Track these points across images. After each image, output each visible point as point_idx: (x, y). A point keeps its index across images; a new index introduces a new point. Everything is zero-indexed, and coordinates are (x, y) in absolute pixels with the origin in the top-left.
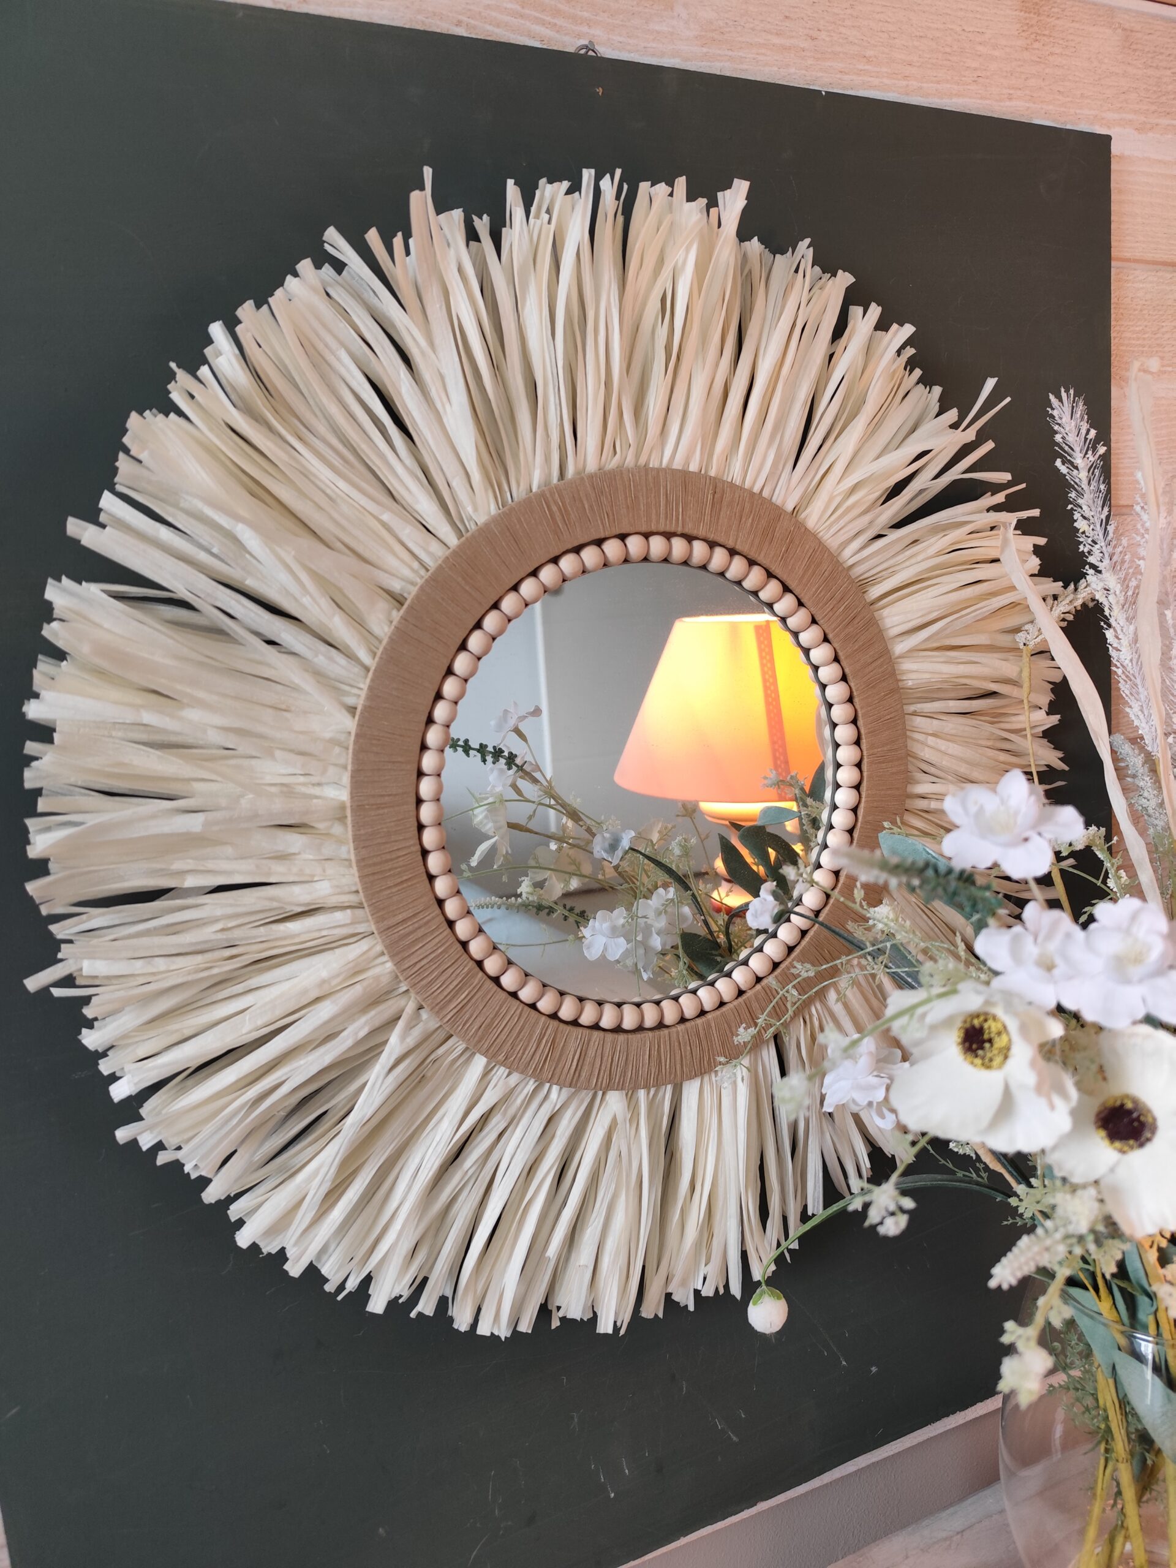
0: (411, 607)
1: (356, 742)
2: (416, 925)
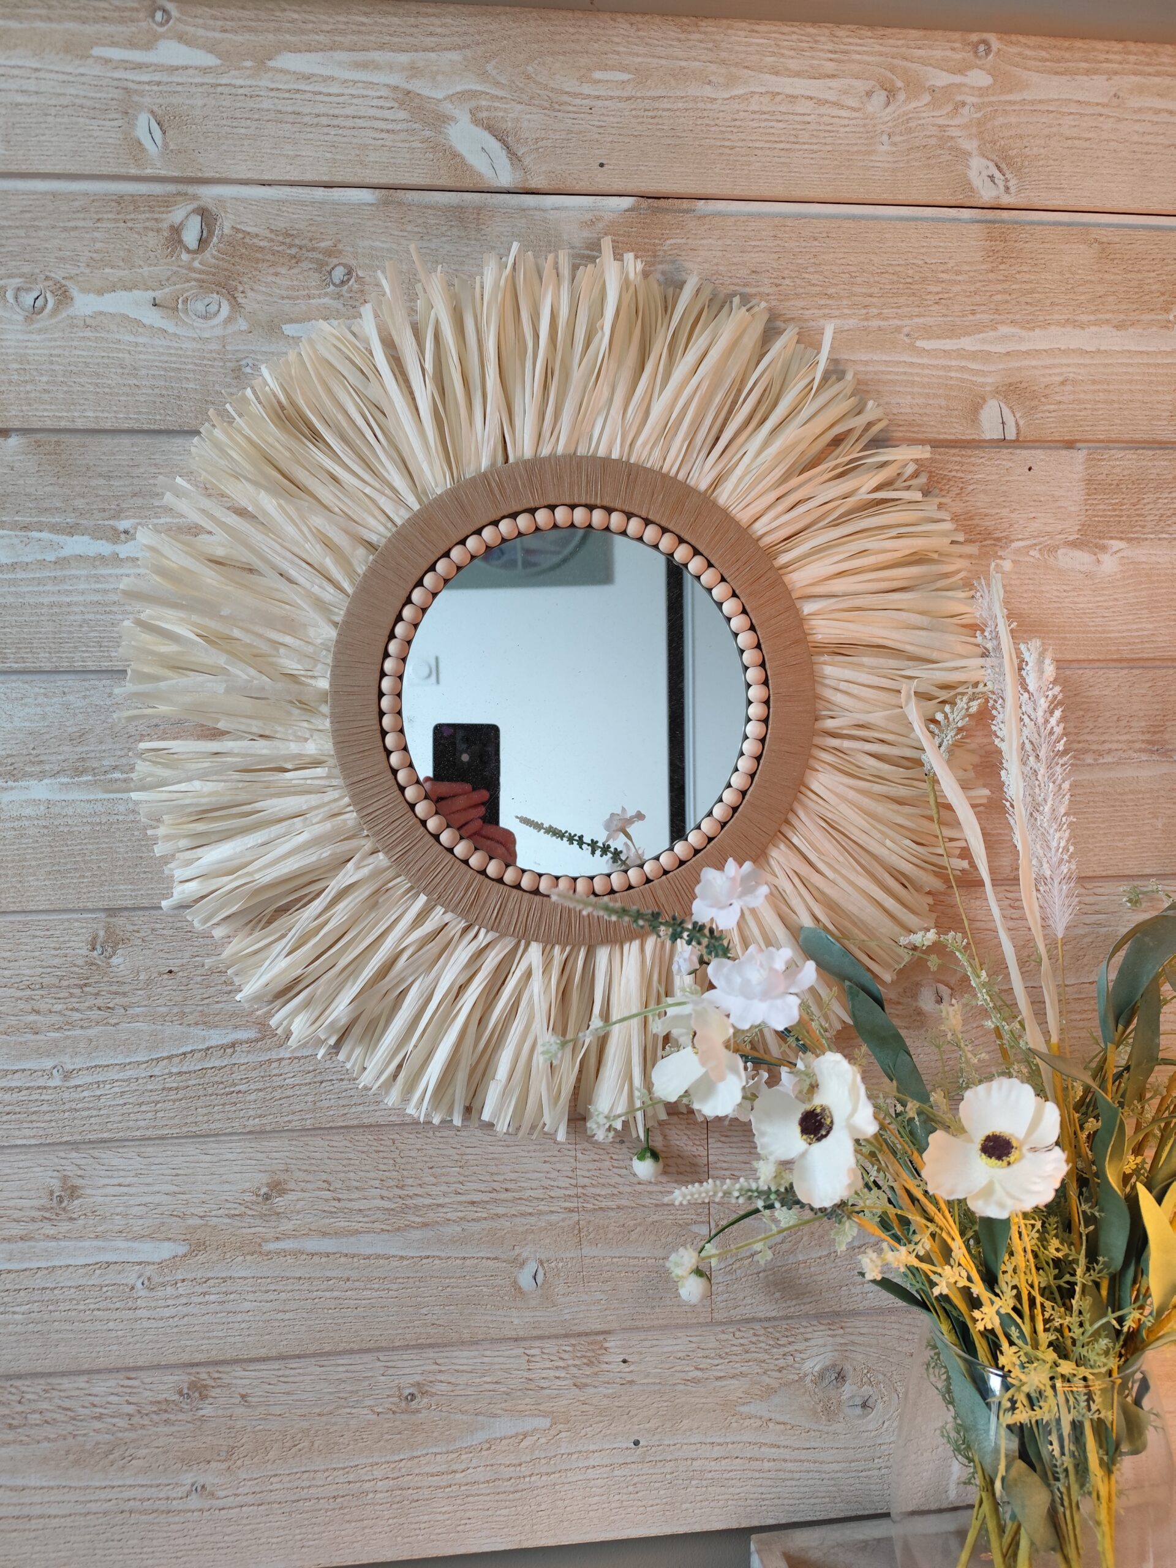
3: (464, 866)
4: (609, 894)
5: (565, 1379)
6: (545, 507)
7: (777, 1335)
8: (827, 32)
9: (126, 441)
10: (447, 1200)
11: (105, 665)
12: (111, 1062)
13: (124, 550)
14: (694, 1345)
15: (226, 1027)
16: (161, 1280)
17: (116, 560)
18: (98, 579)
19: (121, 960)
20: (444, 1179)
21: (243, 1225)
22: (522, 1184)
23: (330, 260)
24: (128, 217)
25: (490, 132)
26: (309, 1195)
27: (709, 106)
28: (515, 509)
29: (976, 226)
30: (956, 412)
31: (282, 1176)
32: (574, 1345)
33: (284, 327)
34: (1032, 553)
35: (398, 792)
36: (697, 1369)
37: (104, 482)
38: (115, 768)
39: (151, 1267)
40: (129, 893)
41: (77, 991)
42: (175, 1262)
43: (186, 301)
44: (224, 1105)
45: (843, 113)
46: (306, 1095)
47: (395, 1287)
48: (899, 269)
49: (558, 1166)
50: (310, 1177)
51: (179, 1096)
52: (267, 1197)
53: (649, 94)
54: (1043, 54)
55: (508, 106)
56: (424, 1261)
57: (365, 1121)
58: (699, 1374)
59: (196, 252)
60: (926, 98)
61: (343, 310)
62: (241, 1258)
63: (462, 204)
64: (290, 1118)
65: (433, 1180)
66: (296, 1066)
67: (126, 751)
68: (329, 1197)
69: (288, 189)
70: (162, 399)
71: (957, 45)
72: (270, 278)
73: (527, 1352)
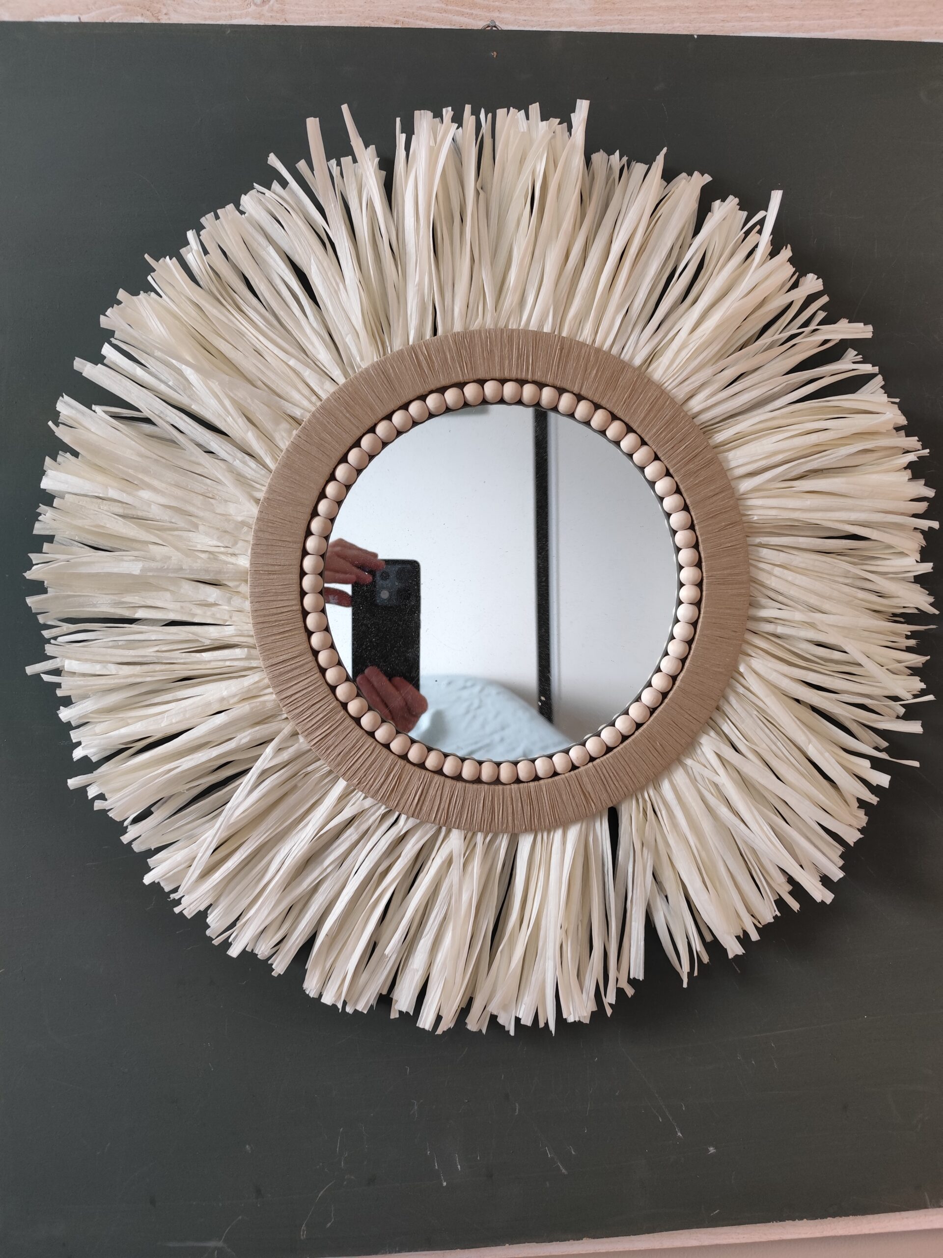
0: (305, 427)
1: (257, 524)
3: (385, 751)
4: (533, 780)
6: (474, 381)
28: (443, 382)
35: (318, 675)
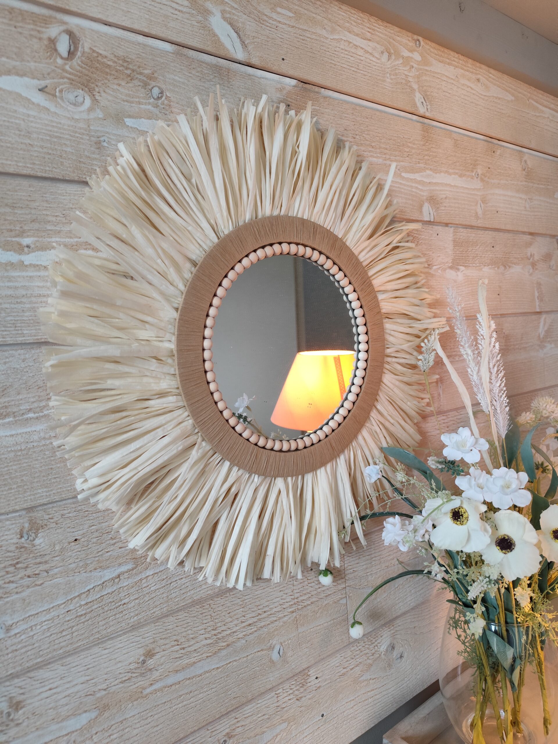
0: (201, 266)
1: (179, 322)
2: (203, 403)
3: (248, 443)
4: (312, 446)
5: (293, 698)
6: (278, 243)
7: (372, 639)
8: (367, 18)
9: (25, 183)
10: (238, 628)
11: (20, 339)
12: (41, 610)
13: (28, 259)
14: (342, 658)
15: (114, 566)
16: (82, 739)
17: (21, 265)
18: (10, 279)
19: (41, 540)
20: (236, 617)
21: (131, 684)
22: (271, 607)
23: (150, 82)
24: (18, 24)
25: (231, 26)
26: (167, 652)
27: (325, 41)
28: (265, 243)
29: (419, 124)
30: (415, 207)
31: (151, 646)
32: (296, 680)
33: (126, 120)
34: (439, 271)
35: (215, 406)
36: (344, 668)
37: (10, 210)
38: (30, 410)
39: (75, 733)
40: (44, 494)
41: (12, 569)
42: (91, 723)
43: (61, 91)
44: (115, 615)
45: (374, 59)
46: (163, 594)
47: (214, 686)
48: (395, 138)
49: (286, 592)
50: (167, 641)
51: (87, 618)
52: (144, 662)
53: (301, 27)
54: (436, 52)
55: (239, 14)
56: (228, 665)
57: (195, 598)
58: (345, 670)
59: (67, 59)
60: (401, 61)
61: (160, 115)
62: (131, 704)
63: (218, 64)
64: (154, 610)
65: (230, 619)
66: (156, 578)
67: (37, 398)
68: (178, 649)
69: (122, 31)
70: (49, 156)
71: (410, 39)
72: (115, 87)
73: (277, 692)
